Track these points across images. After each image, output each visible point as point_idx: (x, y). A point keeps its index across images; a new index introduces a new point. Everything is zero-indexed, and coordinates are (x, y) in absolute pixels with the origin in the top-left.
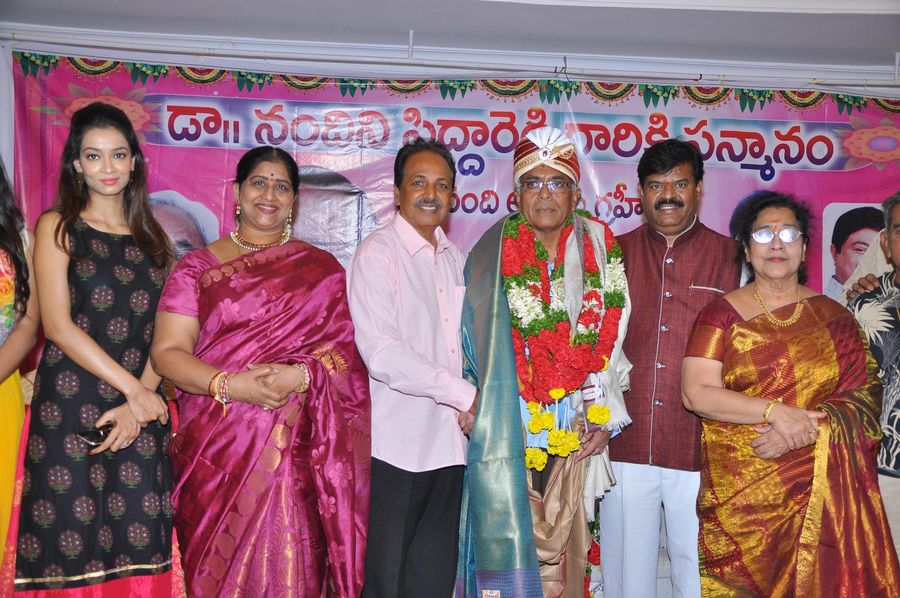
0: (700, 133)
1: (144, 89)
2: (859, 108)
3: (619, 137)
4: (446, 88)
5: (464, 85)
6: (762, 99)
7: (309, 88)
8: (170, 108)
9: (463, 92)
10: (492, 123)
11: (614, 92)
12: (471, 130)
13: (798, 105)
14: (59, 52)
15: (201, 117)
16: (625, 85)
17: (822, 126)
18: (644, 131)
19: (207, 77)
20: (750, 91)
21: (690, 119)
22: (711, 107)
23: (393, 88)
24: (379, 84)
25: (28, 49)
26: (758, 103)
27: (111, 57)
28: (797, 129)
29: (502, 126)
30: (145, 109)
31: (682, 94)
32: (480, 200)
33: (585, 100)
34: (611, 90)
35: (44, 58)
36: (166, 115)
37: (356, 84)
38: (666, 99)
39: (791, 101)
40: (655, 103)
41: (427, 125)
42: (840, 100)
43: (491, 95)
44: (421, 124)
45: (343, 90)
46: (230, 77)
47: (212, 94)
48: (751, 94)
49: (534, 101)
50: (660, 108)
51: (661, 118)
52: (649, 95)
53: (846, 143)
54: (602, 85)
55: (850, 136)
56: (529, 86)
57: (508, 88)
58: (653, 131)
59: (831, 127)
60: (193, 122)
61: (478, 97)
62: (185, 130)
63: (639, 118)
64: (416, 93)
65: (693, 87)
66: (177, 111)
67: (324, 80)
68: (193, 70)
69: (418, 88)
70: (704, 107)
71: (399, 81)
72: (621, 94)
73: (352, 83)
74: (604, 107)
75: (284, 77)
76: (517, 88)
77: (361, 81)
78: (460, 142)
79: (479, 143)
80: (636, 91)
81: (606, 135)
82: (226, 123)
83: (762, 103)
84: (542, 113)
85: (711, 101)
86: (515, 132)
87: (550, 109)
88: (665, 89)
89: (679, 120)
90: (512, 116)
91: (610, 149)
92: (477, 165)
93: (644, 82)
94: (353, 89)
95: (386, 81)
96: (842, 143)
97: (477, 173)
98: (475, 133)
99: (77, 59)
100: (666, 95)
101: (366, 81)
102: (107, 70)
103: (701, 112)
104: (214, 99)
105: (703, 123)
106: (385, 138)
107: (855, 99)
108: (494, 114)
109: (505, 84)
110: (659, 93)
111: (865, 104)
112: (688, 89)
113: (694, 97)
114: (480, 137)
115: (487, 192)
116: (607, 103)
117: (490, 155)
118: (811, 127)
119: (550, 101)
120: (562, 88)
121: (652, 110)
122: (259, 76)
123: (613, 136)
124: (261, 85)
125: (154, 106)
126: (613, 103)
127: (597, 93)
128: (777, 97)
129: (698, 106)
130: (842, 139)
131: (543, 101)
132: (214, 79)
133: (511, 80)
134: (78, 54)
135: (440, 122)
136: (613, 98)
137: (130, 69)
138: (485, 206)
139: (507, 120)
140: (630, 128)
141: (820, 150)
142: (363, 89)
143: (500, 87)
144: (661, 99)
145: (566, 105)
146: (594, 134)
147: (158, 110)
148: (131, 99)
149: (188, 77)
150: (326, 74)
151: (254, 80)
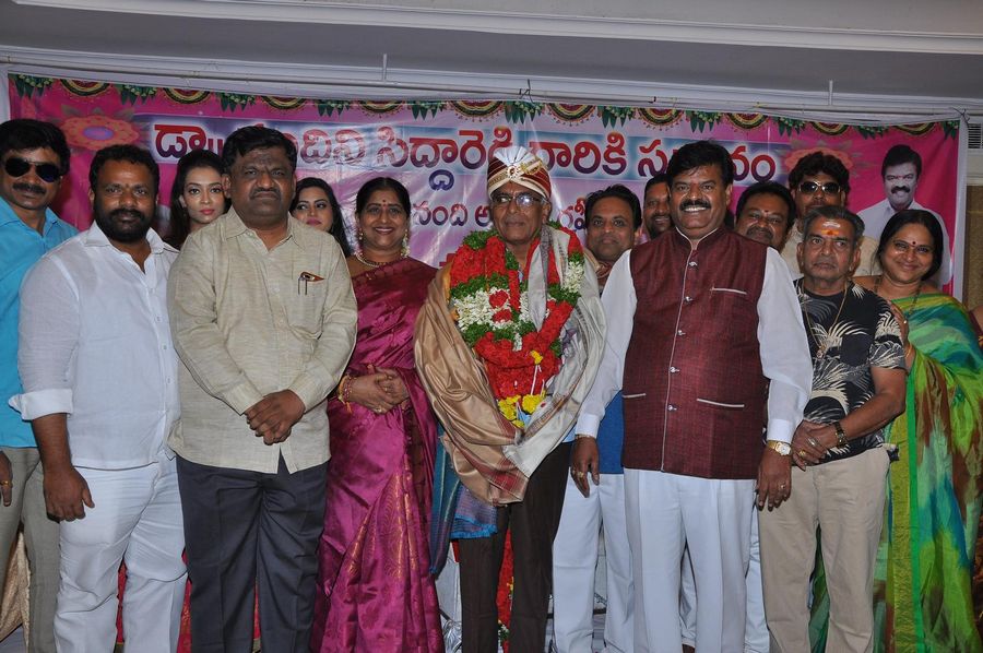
0: (654, 152)
1: (133, 109)
2: (798, 130)
3: (579, 155)
4: (418, 109)
5: (434, 106)
6: (711, 120)
7: (289, 108)
8: (157, 127)
9: (434, 112)
10: (461, 142)
11: (575, 113)
12: (442, 147)
13: (744, 127)
14: (52, 74)
15: (187, 136)
16: (585, 106)
17: (764, 146)
18: (603, 149)
19: (192, 98)
20: (700, 113)
21: (644, 139)
22: (664, 127)
23: (369, 108)
24: (355, 105)
25: (22, 71)
26: (707, 124)
27: (101, 78)
28: (742, 149)
29: (470, 144)
30: (134, 129)
31: (637, 115)
32: (450, 213)
33: (548, 120)
34: (572, 111)
35: (38, 80)
36: (154, 134)
37: (333, 105)
38: (623, 120)
39: (738, 123)
40: (613, 124)
41: (400, 143)
42: (780, 122)
43: (460, 114)
44: (395, 142)
45: (321, 110)
46: (213, 98)
47: (196, 113)
48: (701, 116)
49: (500, 120)
50: (618, 129)
51: (619, 137)
52: (608, 116)
53: (786, 162)
54: (564, 106)
55: (790, 156)
56: (495, 107)
57: (476, 108)
58: (610, 149)
59: (773, 147)
60: (180, 140)
61: (448, 117)
62: (172, 148)
63: (598, 137)
64: (389, 114)
65: (648, 109)
66: (164, 130)
67: (303, 100)
68: (179, 91)
69: (392, 108)
70: (658, 127)
71: (373, 102)
72: (582, 115)
73: (329, 103)
74: (565, 127)
75: (265, 98)
76: (485, 108)
77: (338, 102)
78: (431, 159)
79: (449, 160)
80: (595, 112)
81: (567, 153)
82: (211, 141)
83: (711, 124)
84: (508, 132)
85: (664, 122)
86: (482, 149)
87: (515, 128)
88: (622, 111)
89: (634, 140)
90: (480, 135)
91: (571, 166)
92: (447, 180)
93: (603, 104)
94: (330, 109)
95: (362, 102)
96: (783, 162)
97: (446, 188)
98: (445, 151)
99: (69, 80)
100: (623, 116)
101: (343, 102)
102: (98, 91)
103: (654, 133)
104: (199, 119)
105: (657, 142)
106: (361, 155)
107: (795, 122)
108: (462, 133)
109: (473, 105)
110: (617, 114)
111: (803, 127)
112: (643, 111)
113: (649, 118)
114: (449, 154)
115: (457, 206)
116: (568, 123)
117: (459, 171)
118: (755, 147)
119: (515, 121)
120: (526, 109)
121: (609, 129)
122: (242, 97)
123: (573, 154)
124: (244, 105)
125: (143, 125)
126: (574, 123)
127: (559, 114)
128: (725, 119)
129: (652, 126)
130: (783, 158)
131: (508, 120)
132: (199, 100)
133: (479, 101)
134: (70, 76)
135: (411, 140)
136: (573, 118)
137: (119, 90)
138: (454, 218)
139: (475, 138)
140: (589, 146)
141: (763, 168)
142: (340, 110)
143: (469, 108)
144: (618, 120)
145: (530, 125)
146: (556, 151)
147: (147, 129)
148: (122, 118)
149: (174, 98)
150: (306, 96)
151: (237, 100)
